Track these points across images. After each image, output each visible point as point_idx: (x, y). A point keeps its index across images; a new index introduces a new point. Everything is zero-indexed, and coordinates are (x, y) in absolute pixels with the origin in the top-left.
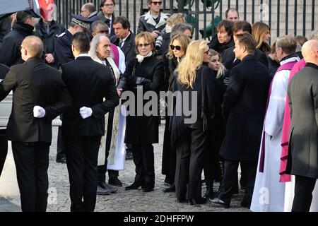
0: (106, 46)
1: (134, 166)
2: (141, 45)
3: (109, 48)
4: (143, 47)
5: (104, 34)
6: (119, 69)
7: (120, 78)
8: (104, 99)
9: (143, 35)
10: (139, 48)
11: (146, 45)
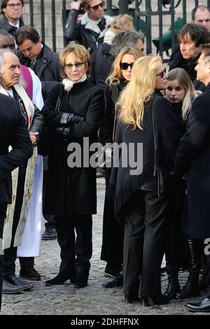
0: (13, 67)
1: (58, 249)
2: (70, 65)
3: (17, 70)
4: (74, 68)
5: (8, 49)
6: (33, 102)
7: (35, 116)
8: (10, 148)
9: (72, 50)
10: (67, 70)
11: (77, 65)
